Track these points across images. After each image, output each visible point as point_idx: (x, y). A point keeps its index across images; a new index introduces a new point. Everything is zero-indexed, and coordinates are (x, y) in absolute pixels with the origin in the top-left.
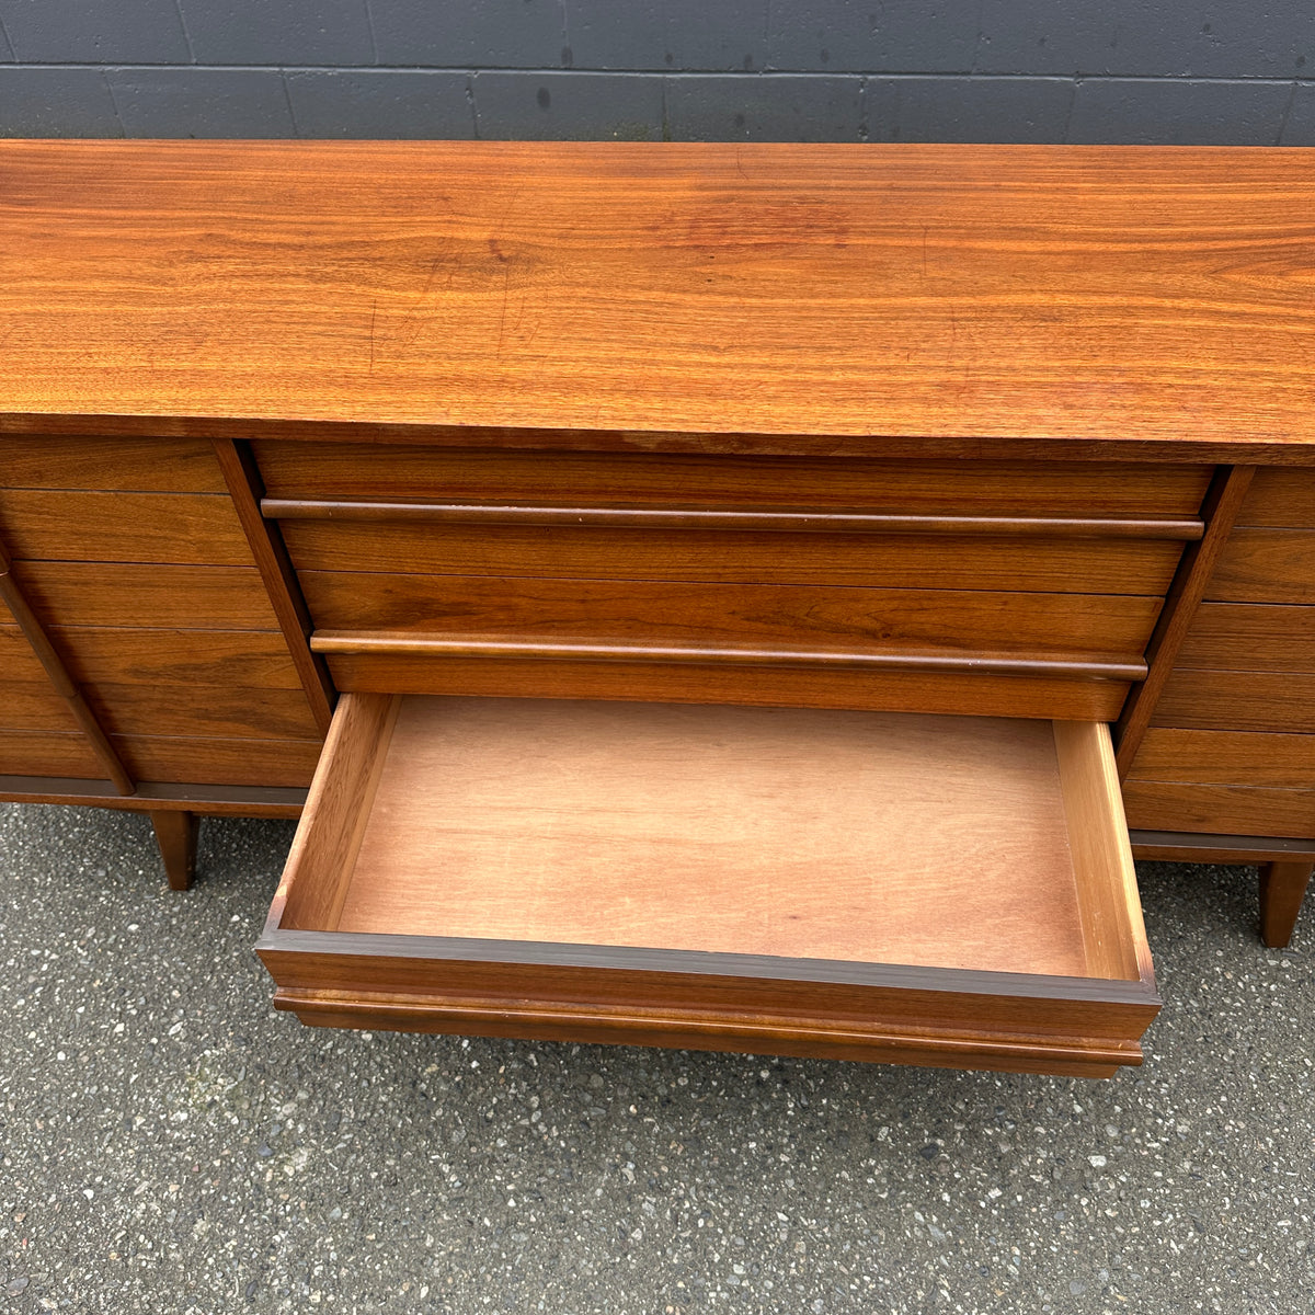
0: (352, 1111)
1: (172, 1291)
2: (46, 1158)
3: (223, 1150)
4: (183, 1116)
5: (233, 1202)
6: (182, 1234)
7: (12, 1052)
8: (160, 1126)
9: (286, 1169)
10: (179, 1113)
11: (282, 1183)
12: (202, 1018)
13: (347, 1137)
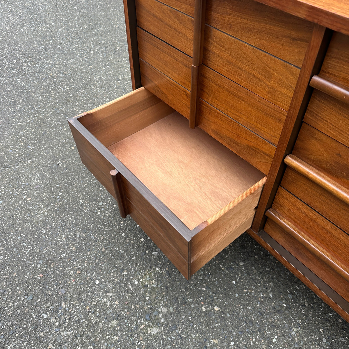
0: (181, 330)
1: (92, 335)
2: (97, 261)
3: (137, 304)
4: (136, 283)
5: (127, 324)
6: (108, 321)
7: (114, 223)
8: (129, 280)
9: (149, 329)
10: (136, 280)
11: (144, 333)
12: (164, 257)
13: (173, 337)
